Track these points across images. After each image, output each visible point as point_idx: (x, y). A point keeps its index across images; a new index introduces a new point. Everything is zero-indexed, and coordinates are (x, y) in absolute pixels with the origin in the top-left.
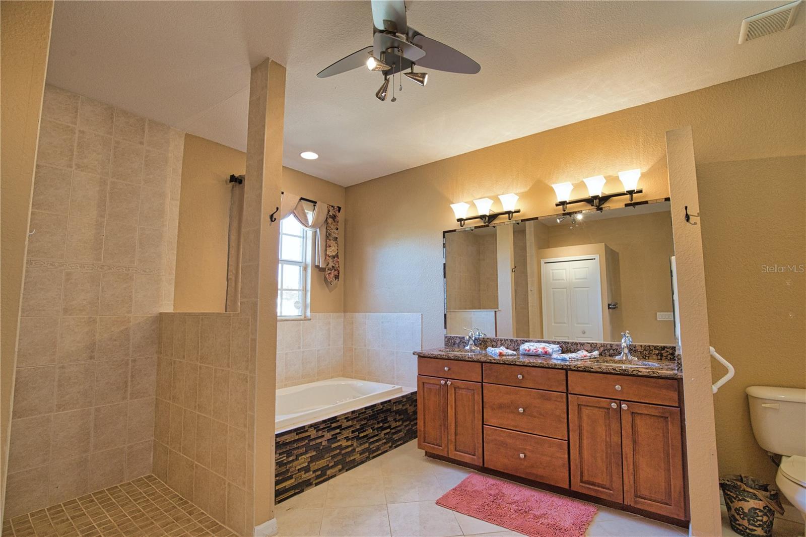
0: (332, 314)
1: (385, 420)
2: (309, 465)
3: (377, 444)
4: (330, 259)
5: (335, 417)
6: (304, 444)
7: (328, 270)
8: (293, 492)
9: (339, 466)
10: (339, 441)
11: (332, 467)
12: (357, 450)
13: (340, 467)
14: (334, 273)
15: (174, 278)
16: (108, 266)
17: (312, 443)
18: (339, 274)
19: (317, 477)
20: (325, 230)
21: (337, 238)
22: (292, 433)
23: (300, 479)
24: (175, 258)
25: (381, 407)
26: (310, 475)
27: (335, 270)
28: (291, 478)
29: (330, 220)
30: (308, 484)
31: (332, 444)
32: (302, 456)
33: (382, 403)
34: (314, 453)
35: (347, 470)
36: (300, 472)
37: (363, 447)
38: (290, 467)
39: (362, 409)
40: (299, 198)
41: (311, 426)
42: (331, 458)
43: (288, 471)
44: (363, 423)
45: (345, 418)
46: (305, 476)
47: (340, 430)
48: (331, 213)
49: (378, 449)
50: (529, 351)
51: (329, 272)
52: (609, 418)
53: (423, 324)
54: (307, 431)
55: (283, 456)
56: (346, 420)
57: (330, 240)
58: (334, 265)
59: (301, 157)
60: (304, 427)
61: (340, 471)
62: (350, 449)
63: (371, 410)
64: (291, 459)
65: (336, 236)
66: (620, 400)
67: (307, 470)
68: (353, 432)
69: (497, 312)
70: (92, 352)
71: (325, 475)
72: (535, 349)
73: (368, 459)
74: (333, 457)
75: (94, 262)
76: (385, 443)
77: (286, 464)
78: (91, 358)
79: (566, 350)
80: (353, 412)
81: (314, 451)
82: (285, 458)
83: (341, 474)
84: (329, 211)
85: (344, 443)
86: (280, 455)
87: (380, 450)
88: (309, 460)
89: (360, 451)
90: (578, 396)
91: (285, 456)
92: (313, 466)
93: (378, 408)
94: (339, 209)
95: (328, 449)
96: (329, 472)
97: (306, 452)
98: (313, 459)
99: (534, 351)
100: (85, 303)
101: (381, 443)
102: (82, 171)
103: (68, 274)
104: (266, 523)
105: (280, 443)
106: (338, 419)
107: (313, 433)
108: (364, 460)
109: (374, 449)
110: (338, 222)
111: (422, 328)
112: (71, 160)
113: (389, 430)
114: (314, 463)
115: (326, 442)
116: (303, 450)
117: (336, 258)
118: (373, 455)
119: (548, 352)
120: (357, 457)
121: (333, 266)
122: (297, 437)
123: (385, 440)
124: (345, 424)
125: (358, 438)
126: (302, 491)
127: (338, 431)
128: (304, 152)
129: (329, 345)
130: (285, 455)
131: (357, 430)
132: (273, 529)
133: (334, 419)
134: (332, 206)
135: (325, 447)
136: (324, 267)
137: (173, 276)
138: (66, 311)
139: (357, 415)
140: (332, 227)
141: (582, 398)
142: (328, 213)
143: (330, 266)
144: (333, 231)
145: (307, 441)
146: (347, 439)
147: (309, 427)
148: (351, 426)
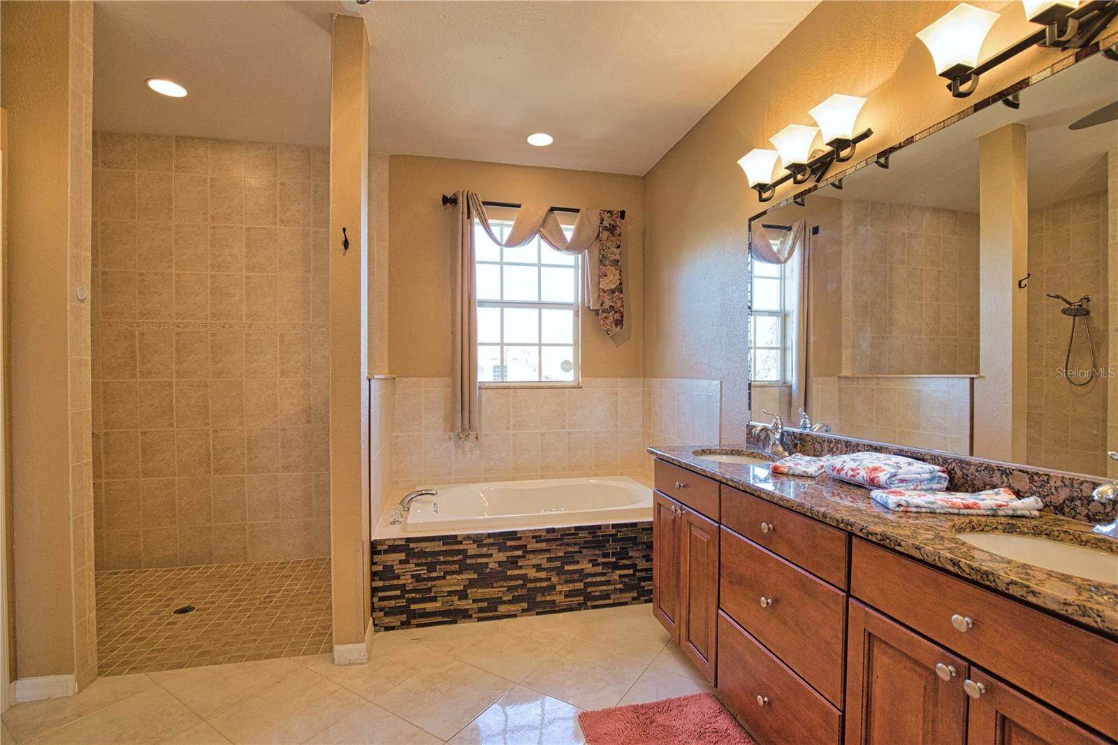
0: (620, 380)
1: (623, 554)
2: (465, 590)
3: (605, 588)
4: (606, 295)
5: (515, 532)
6: (456, 559)
7: (603, 312)
8: (439, 619)
9: (522, 604)
10: (521, 567)
11: (509, 602)
12: (558, 588)
13: (525, 605)
14: (612, 316)
15: (387, 334)
16: (317, 325)
17: (469, 561)
18: (622, 317)
19: (481, 610)
20: (596, 252)
21: (618, 261)
22: (435, 541)
23: (451, 605)
24: (387, 310)
25: (614, 532)
26: (467, 604)
27: (616, 312)
28: (434, 599)
29: (605, 235)
30: (464, 615)
31: (509, 570)
32: (454, 574)
33: (614, 526)
34: (475, 576)
35: (538, 614)
36: (450, 596)
37: (571, 587)
38: (434, 586)
39: (569, 529)
40: (547, 209)
41: (468, 537)
42: (506, 589)
43: (429, 590)
44: (570, 549)
45: (533, 537)
46: (458, 603)
47: (523, 552)
48: (606, 223)
49: (606, 596)
50: (839, 471)
51: (605, 315)
52: (935, 703)
53: (723, 399)
54: (461, 543)
55: (421, 568)
56: (534, 540)
57: (604, 266)
58: (613, 304)
59: (529, 144)
60: (455, 537)
61: (523, 611)
62: (545, 584)
63: (589, 533)
64: (434, 575)
65: (617, 257)
66: (972, 663)
67: (463, 595)
68: (549, 560)
69: (975, 380)
70: (309, 416)
71: (496, 611)
72: (852, 470)
73: (580, 607)
74: (510, 589)
75: (304, 322)
76: (621, 591)
77: (424, 579)
78: (308, 422)
79: (962, 481)
80: (549, 531)
81: (475, 573)
82: (425, 572)
83: (523, 616)
84: (602, 220)
85: (532, 573)
86: (416, 566)
87: (609, 598)
88: (467, 583)
89: (565, 591)
90: (868, 609)
91: (424, 570)
92: (471, 593)
93: (603, 532)
94: (622, 214)
95: (499, 576)
96: (503, 609)
97: (460, 572)
98: (472, 583)
99: (850, 473)
100: (298, 365)
101: (612, 587)
102: (286, 225)
103: (282, 336)
104: (351, 645)
105: (416, 550)
106: (519, 535)
107: (472, 549)
108: (574, 606)
109: (596, 594)
110: (620, 235)
111: (721, 405)
112: (275, 216)
113: (631, 571)
114: (475, 590)
115: (497, 564)
116: (455, 568)
117: (617, 294)
118: (594, 603)
119: (876, 481)
120: (559, 599)
121: (611, 306)
122: (444, 548)
123: (621, 586)
124: (533, 545)
125: (560, 571)
126: (454, 622)
127: (520, 553)
128: (532, 134)
129: (616, 426)
130: (425, 568)
131: (557, 559)
132: (360, 655)
133: (513, 535)
134: (609, 212)
135: (494, 571)
136: (597, 308)
137: (386, 334)
138: (283, 373)
139: (560, 536)
140: (609, 244)
141: (875, 617)
142: (601, 223)
143: (607, 306)
144: (610, 251)
145: (461, 557)
146: (538, 568)
147: (464, 538)
148: (548, 550)
